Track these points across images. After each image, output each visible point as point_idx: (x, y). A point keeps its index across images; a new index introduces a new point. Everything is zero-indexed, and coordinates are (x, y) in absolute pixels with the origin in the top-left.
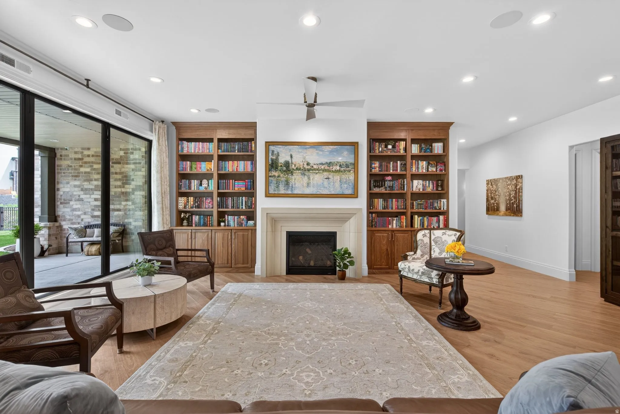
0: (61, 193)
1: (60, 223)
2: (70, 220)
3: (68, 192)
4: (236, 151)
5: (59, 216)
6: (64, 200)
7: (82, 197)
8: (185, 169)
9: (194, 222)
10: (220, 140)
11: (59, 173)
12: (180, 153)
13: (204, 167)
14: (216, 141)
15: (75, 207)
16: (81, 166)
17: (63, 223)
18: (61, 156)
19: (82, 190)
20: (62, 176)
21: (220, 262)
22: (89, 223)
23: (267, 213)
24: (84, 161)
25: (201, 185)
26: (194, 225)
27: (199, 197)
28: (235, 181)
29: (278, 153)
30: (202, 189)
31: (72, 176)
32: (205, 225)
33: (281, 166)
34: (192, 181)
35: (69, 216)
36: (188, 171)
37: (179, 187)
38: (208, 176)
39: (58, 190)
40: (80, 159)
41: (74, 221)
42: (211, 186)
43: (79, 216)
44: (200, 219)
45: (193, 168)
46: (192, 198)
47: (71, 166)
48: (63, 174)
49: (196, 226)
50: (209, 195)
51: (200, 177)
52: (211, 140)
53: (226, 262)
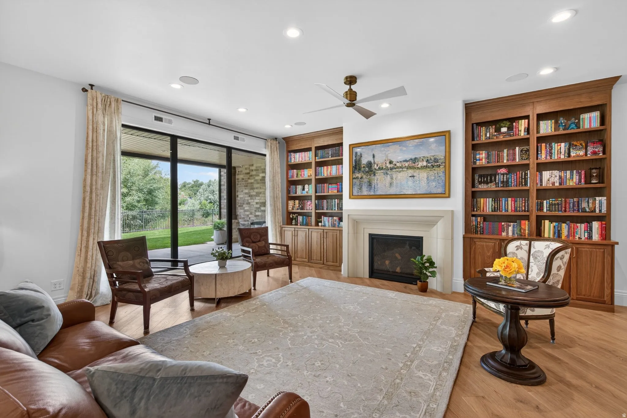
0: (239, 198)
1: (238, 221)
2: (244, 218)
3: (242, 198)
4: (330, 157)
5: (238, 215)
6: (241, 204)
7: (249, 201)
8: (293, 176)
9: (299, 222)
10: (318, 148)
11: (238, 184)
12: (289, 163)
13: (307, 174)
14: (313, 149)
15: (246, 208)
16: (249, 178)
17: (240, 220)
18: (239, 172)
19: (249, 196)
20: (239, 187)
21: (315, 259)
22: (253, 220)
23: (348, 215)
24: (250, 174)
25: (304, 189)
26: (299, 224)
27: (302, 199)
28: (329, 184)
29: (361, 154)
30: (305, 193)
31: (244, 186)
32: (307, 225)
33: (364, 167)
34: (298, 186)
35: (243, 215)
36: (295, 178)
37: (288, 192)
38: (308, 182)
39: (237, 196)
40: (248, 173)
41: (246, 219)
42: (310, 190)
43: (248, 216)
44: (303, 219)
45: (299, 175)
46: (298, 201)
47: (244, 179)
48: (239, 185)
49: (300, 225)
50: (308, 198)
51: (303, 182)
52: (309, 149)
53: (319, 259)
